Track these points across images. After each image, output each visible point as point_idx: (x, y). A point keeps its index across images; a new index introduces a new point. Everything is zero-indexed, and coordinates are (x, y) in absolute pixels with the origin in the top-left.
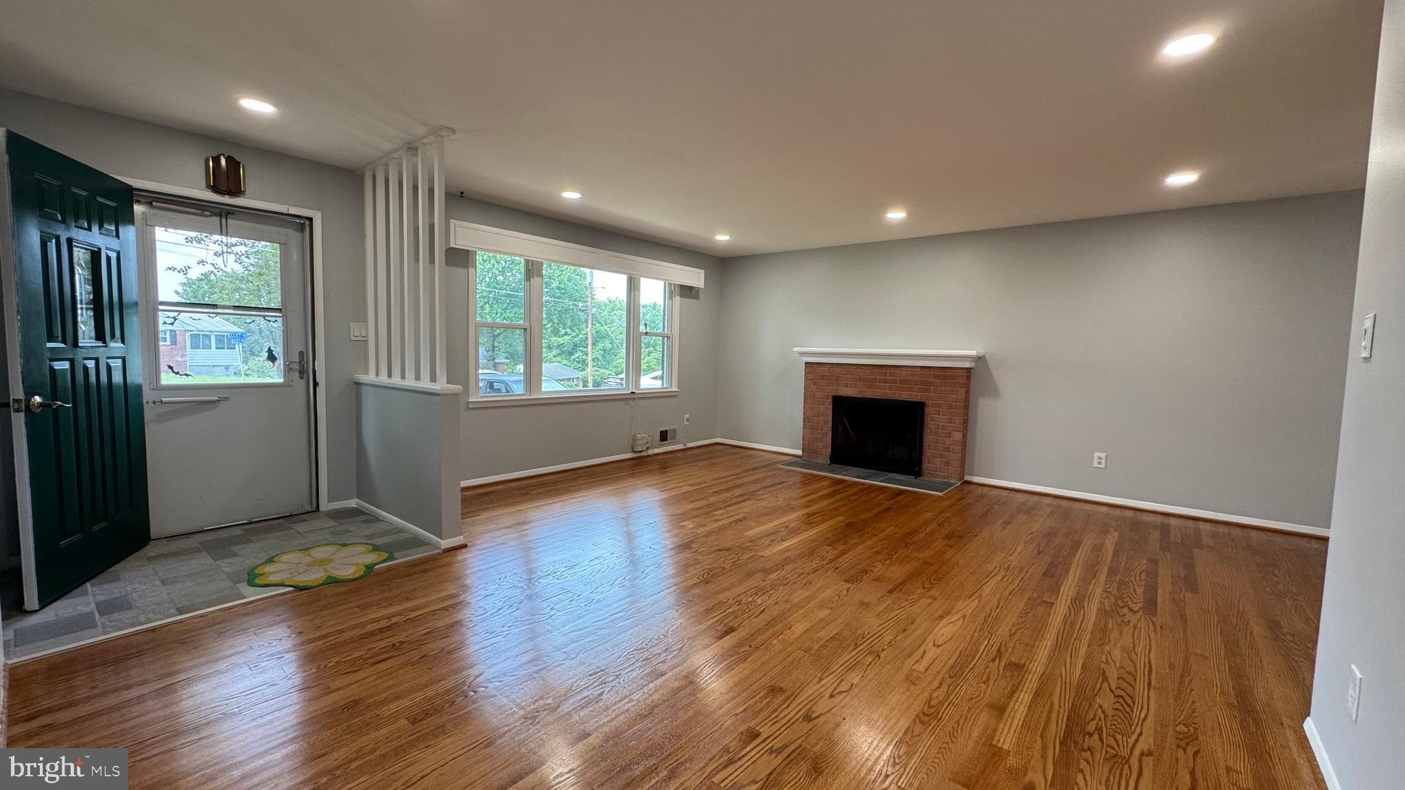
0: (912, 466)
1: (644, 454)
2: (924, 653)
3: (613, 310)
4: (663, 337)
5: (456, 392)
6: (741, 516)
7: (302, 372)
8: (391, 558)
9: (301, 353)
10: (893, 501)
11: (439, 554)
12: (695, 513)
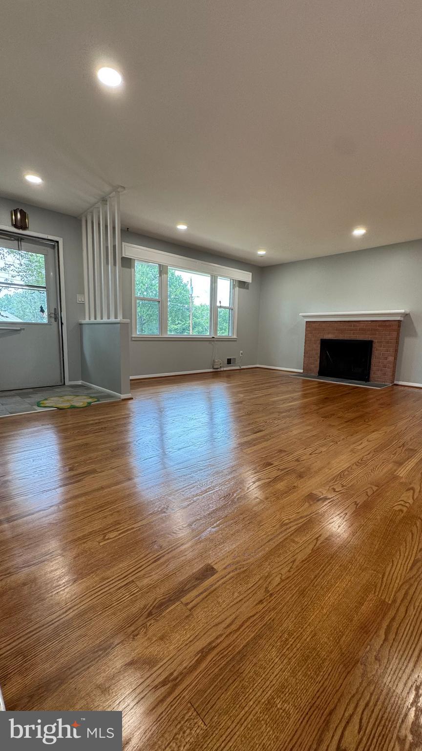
0: (365, 377)
1: (219, 370)
2: (362, 443)
3: (203, 310)
4: (230, 309)
5: (127, 322)
6: (269, 393)
7: (56, 319)
8: (98, 401)
9: (55, 309)
10: (352, 391)
11: (120, 401)
12: (245, 391)
